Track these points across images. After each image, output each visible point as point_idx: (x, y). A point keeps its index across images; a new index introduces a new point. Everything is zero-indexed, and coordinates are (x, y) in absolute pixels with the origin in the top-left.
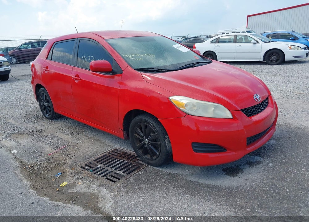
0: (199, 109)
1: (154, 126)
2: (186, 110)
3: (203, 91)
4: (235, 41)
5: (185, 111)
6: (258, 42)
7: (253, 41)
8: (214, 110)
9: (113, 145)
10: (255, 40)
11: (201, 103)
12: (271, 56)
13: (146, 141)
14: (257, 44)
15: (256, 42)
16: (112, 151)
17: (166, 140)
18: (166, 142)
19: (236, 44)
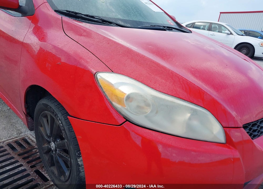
0: (157, 113)
1: (63, 126)
2: (127, 110)
3: (172, 72)
4: (210, 29)
5: (123, 113)
6: (231, 34)
7: (227, 32)
8: (190, 119)
9: (23, 130)
10: (229, 31)
11: (164, 100)
12: (241, 50)
13: (53, 145)
14: (231, 35)
15: (230, 33)
16: (16, 142)
17: (81, 158)
18: (80, 163)
19: (210, 32)
